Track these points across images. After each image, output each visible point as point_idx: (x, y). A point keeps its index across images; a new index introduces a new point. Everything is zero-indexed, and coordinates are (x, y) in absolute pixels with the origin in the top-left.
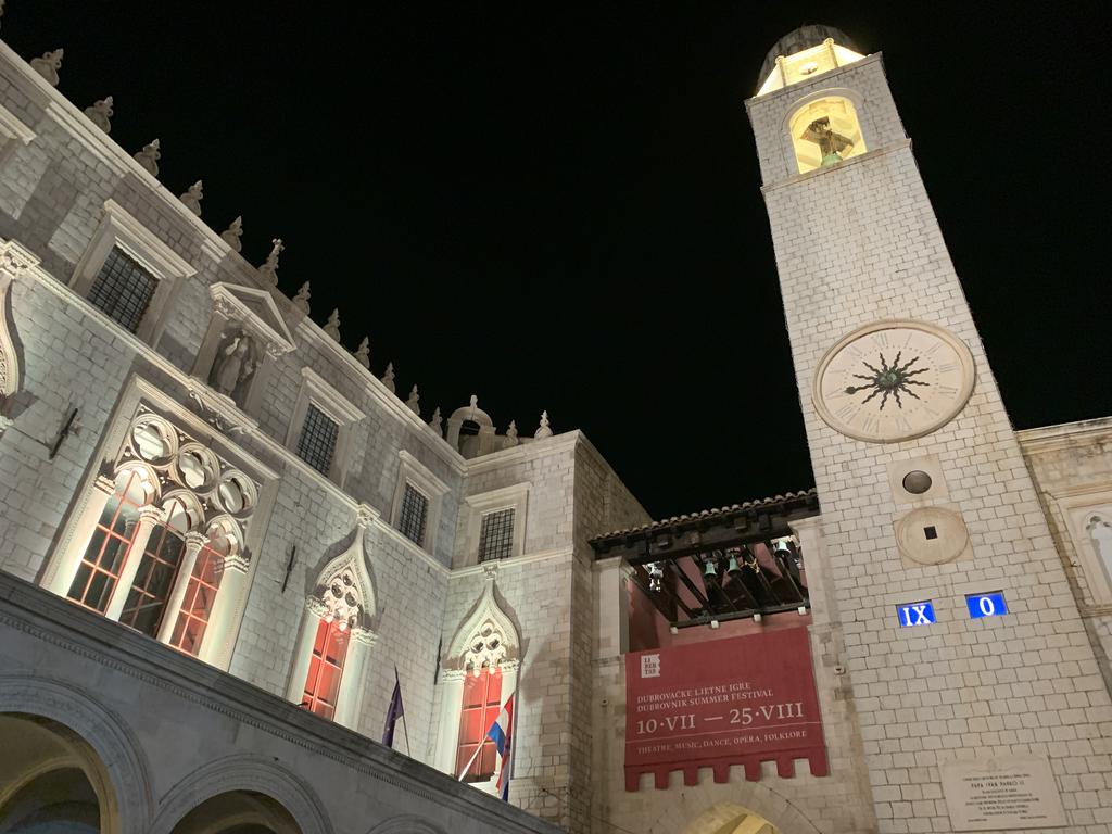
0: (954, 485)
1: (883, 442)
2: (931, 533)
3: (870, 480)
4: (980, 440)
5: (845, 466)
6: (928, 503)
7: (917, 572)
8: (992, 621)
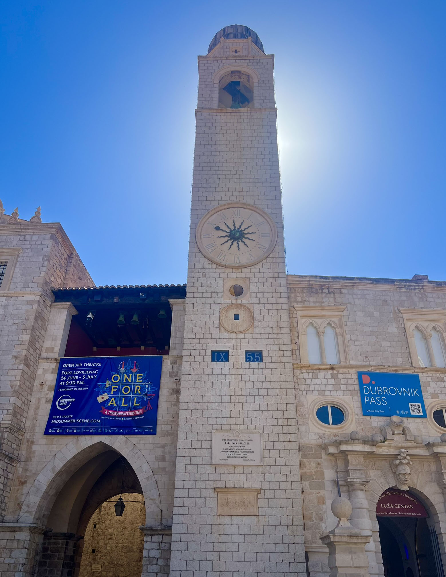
0: (254, 295)
1: (225, 267)
2: (237, 317)
3: (214, 285)
4: (270, 275)
5: (204, 275)
6: (239, 302)
7: (226, 336)
8: (254, 365)
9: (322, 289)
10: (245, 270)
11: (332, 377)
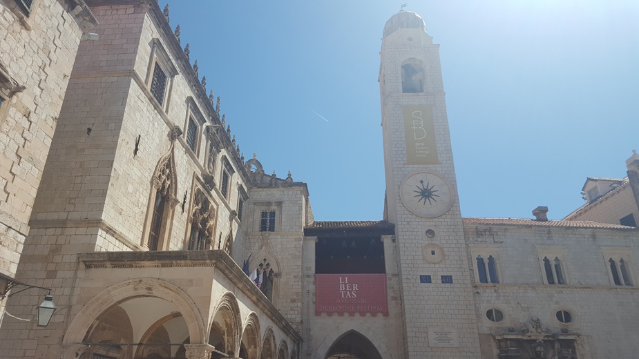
0: (442, 238)
1: (421, 217)
2: (433, 253)
3: (416, 230)
4: (452, 223)
5: (408, 222)
6: (434, 242)
7: (428, 265)
8: (448, 285)
9: (485, 232)
10: (435, 220)
11: (495, 292)
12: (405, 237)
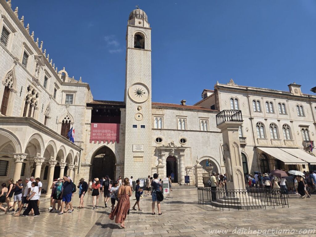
0: (143, 111)
1: (136, 102)
2: (139, 116)
3: (133, 107)
4: (148, 105)
5: (130, 104)
6: (140, 112)
7: (136, 121)
8: (143, 129)
11: (160, 132)
12: (129, 110)
